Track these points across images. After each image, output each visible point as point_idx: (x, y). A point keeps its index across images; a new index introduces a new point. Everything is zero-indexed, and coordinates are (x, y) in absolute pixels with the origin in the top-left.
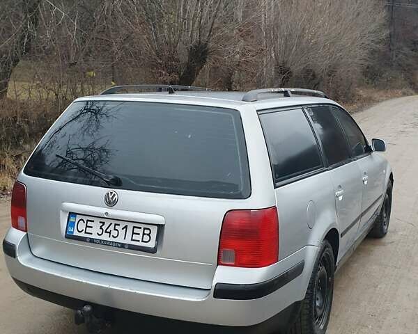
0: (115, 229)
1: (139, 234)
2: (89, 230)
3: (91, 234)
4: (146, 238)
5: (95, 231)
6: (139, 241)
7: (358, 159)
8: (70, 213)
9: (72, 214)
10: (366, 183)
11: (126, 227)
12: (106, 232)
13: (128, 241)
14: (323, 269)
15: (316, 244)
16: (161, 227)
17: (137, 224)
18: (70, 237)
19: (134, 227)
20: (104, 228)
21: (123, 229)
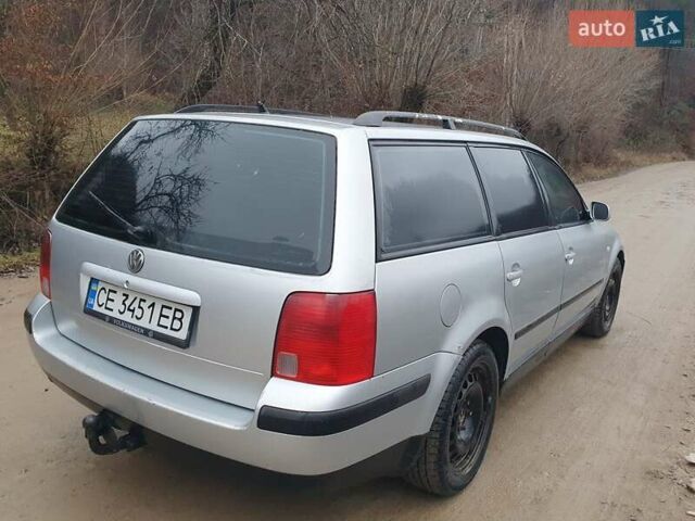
0: (140, 307)
1: (167, 317)
2: (110, 304)
4: (177, 324)
5: (116, 308)
6: (166, 327)
7: (561, 228)
8: (92, 279)
9: (94, 281)
10: (571, 262)
11: (153, 305)
12: (129, 310)
13: (153, 327)
15: (455, 350)
16: (196, 309)
17: (167, 303)
18: (89, 312)
19: (163, 307)
20: (128, 303)
21: (149, 307)
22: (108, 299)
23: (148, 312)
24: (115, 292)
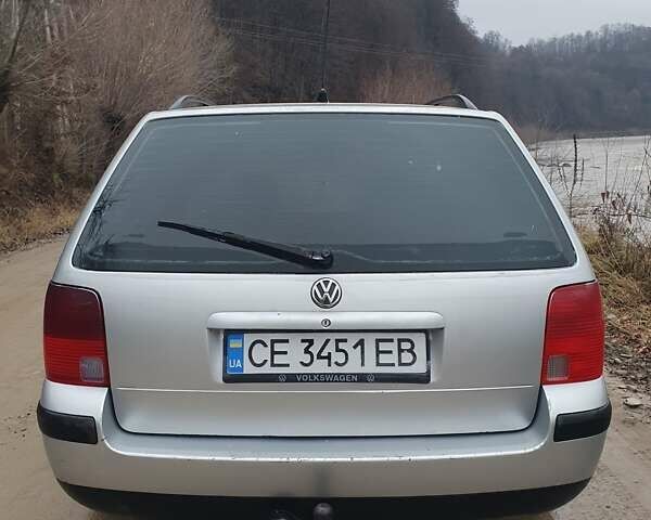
0: (338, 350)
1: (390, 352)
3: (288, 365)
4: (406, 357)
5: (293, 358)
6: (393, 365)
8: (227, 332)
9: (233, 333)
11: (361, 343)
12: (319, 357)
13: (370, 368)
18: (235, 378)
19: (378, 341)
21: (355, 347)
22: (273, 353)
23: (355, 354)
24: (287, 341)
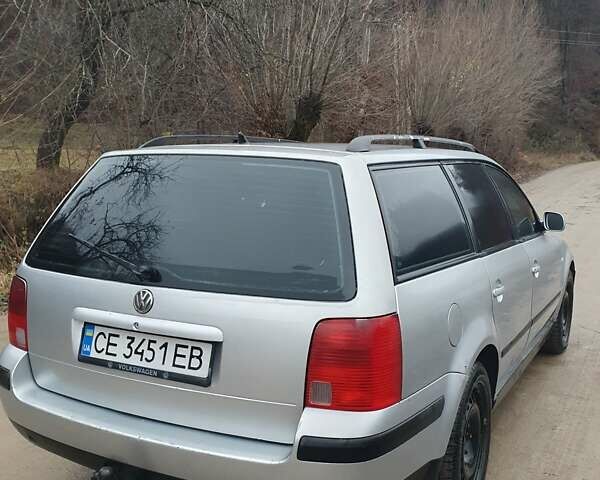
0: (149, 349)
1: (184, 356)
2: (111, 349)
3: (115, 355)
4: (195, 363)
5: (120, 352)
6: (184, 367)
7: (524, 241)
8: (85, 323)
9: (89, 325)
10: (537, 275)
11: (165, 345)
12: (136, 352)
13: (168, 368)
14: (474, 407)
15: (463, 370)
16: (217, 346)
17: (182, 341)
18: (85, 359)
19: (178, 346)
20: (134, 346)
21: (161, 348)
22: (109, 344)
23: (159, 353)
24: (118, 336)
